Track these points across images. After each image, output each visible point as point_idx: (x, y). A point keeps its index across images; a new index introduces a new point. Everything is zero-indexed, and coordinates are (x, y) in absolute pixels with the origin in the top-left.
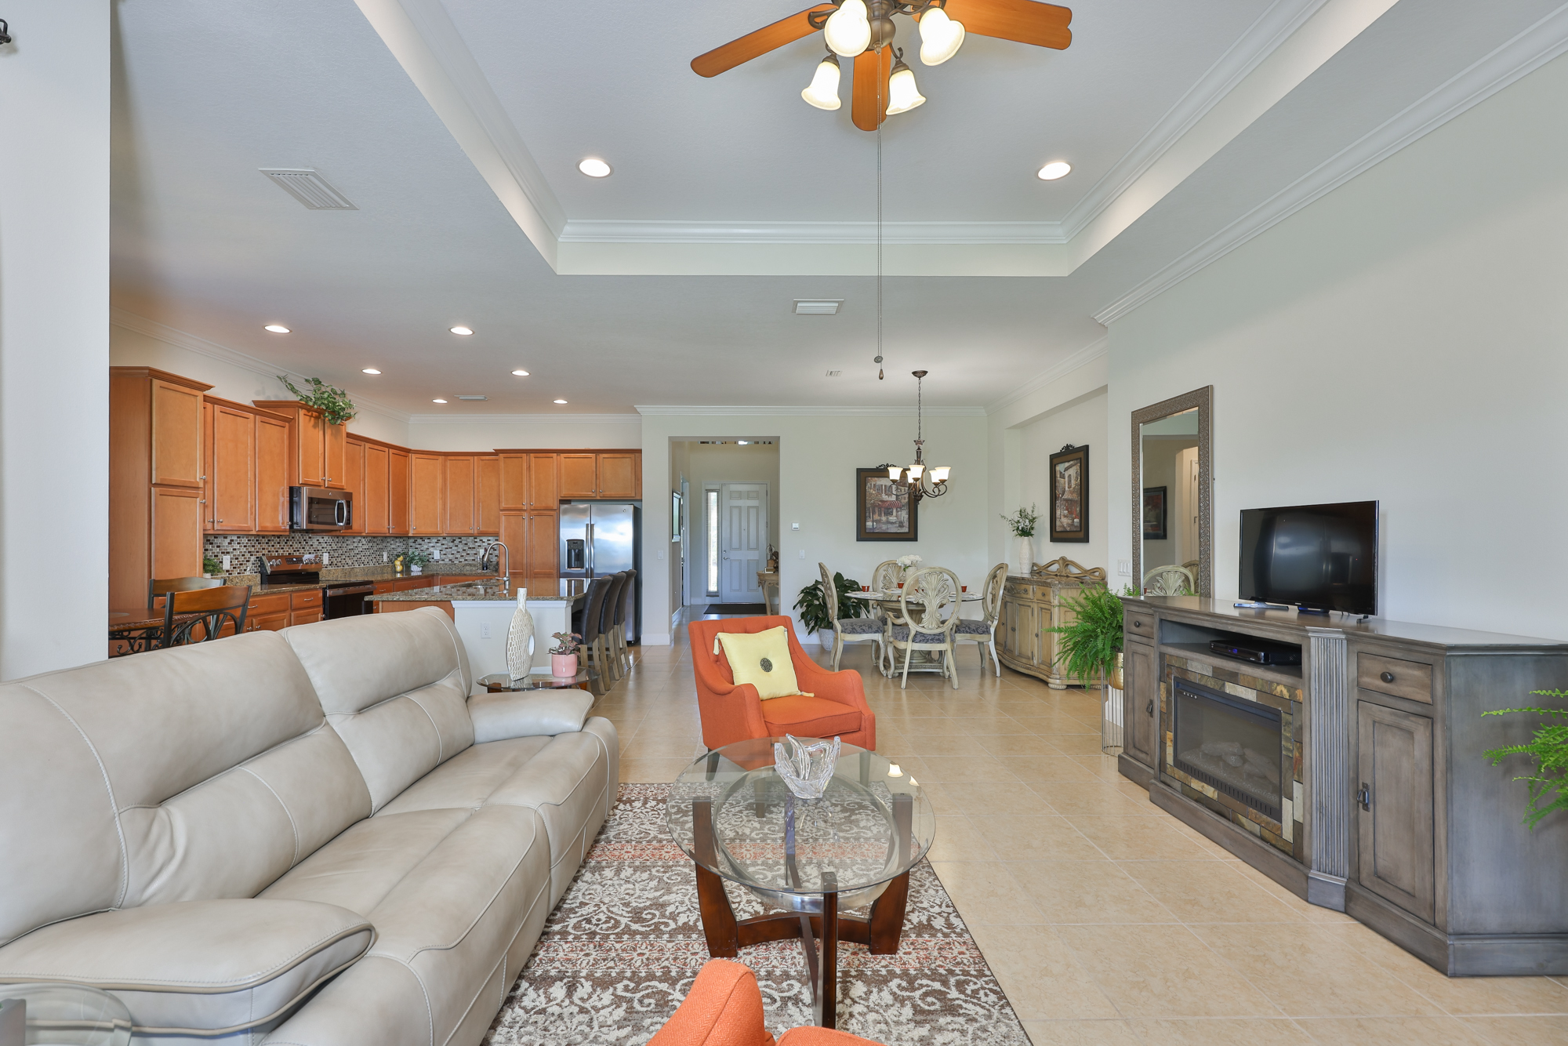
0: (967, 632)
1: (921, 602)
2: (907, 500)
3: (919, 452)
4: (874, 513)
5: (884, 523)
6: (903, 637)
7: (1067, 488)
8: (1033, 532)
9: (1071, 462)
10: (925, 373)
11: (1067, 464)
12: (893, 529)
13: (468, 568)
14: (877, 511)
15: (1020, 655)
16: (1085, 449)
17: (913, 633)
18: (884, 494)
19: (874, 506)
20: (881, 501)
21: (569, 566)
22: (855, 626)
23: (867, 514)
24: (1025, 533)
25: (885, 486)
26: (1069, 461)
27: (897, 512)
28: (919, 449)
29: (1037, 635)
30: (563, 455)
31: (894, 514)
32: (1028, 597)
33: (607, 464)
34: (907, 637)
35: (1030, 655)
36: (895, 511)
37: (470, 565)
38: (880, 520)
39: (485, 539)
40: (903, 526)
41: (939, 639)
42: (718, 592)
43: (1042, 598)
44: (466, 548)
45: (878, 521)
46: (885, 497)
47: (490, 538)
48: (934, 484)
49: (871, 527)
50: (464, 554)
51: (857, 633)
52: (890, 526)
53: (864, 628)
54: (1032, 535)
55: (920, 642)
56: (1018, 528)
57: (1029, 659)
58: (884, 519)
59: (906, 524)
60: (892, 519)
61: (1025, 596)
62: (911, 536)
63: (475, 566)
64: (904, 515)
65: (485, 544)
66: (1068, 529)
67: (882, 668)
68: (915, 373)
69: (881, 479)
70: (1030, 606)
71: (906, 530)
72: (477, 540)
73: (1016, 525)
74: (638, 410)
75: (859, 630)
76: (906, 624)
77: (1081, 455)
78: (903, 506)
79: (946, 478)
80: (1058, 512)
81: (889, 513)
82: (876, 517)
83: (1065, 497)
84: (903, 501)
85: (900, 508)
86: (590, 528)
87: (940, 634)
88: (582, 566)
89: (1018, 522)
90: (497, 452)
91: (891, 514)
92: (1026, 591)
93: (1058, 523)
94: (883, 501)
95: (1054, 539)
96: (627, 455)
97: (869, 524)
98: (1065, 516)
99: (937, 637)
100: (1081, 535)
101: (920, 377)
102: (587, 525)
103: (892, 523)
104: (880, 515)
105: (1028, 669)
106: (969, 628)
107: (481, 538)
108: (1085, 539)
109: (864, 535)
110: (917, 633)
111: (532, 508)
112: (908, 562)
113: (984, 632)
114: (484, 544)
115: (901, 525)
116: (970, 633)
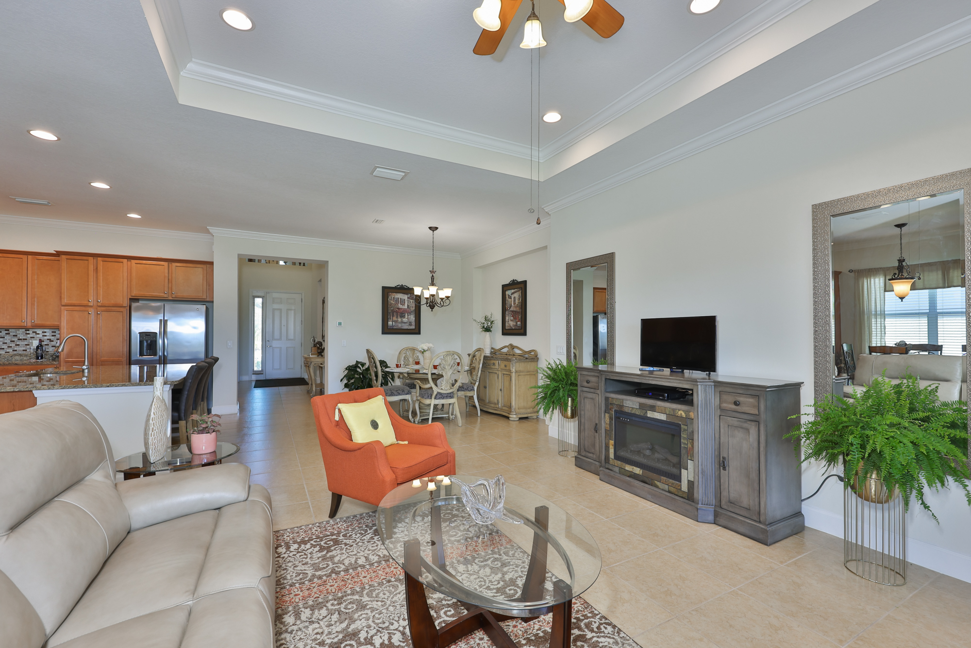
0: (462, 391)
1: (441, 373)
2: (414, 308)
3: (433, 278)
4: (393, 316)
5: (399, 323)
6: (428, 396)
7: (513, 305)
8: (491, 330)
9: (516, 290)
10: (437, 228)
11: (513, 291)
12: (406, 327)
13: (17, 358)
14: (395, 315)
15: (490, 402)
16: (525, 283)
17: (435, 393)
18: (399, 304)
19: (393, 311)
20: (397, 308)
21: (141, 354)
22: (393, 391)
23: (389, 317)
24: (487, 330)
25: (401, 299)
26: (514, 289)
27: (408, 315)
28: (433, 276)
29: (501, 390)
30: (134, 262)
31: (406, 317)
32: (495, 367)
33: (179, 271)
34: (431, 396)
35: (496, 401)
36: (406, 315)
37: (21, 355)
38: (397, 320)
39: (39, 331)
40: (412, 325)
41: (450, 396)
42: (262, 371)
43: (505, 368)
44: (15, 339)
45: (396, 322)
46: (400, 306)
47: (45, 330)
48: (441, 298)
49: (391, 325)
50: (13, 345)
51: (395, 395)
52: (403, 324)
53: (399, 392)
54: (491, 331)
55: (439, 399)
56: (484, 327)
57: (495, 404)
58: (399, 320)
59: (413, 323)
60: (405, 320)
61: (493, 367)
62: (417, 331)
63: (26, 356)
64: (412, 318)
65: (40, 336)
66: (513, 328)
67: (410, 417)
68: (430, 228)
69: (398, 294)
70: (496, 373)
71: (413, 327)
72: (30, 332)
73: (482, 325)
74: (210, 231)
75: (396, 393)
76: (431, 388)
77: (522, 286)
78: (412, 312)
79: (450, 296)
80: (507, 318)
81: (402, 316)
82: (395, 319)
83: (512, 309)
84: (411, 309)
85: (410, 313)
86: (163, 323)
87: (450, 393)
88: (155, 354)
89: (484, 323)
90: (58, 254)
91: (404, 317)
92: (494, 364)
93: (507, 324)
94: (399, 309)
95: (503, 334)
96: (198, 266)
97: (390, 323)
98: (511, 320)
99: (449, 395)
100: (522, 331)
101: (433, 231)
102: (161, 321)
103: (405, 323)
104: (397, 317)
105: (495, 410)
106: (463, 388)
107: (35, 330)
108: (524, 333)
109: (387, 330)
110: (438, 393)
111: (99, 304)
112: (426, 348)
113: (471, 390)
114: (38, 336)
115: (410, 324)
116: (464, 391)
